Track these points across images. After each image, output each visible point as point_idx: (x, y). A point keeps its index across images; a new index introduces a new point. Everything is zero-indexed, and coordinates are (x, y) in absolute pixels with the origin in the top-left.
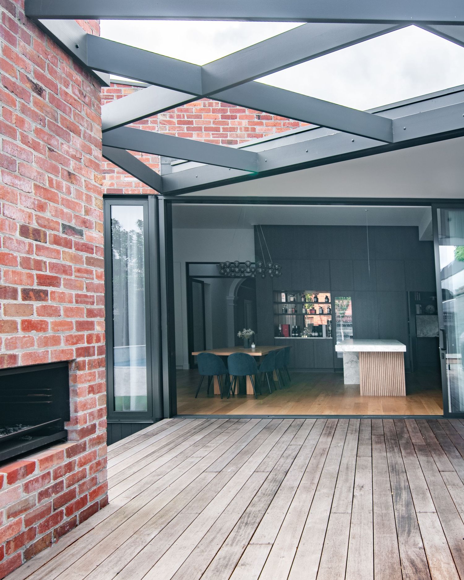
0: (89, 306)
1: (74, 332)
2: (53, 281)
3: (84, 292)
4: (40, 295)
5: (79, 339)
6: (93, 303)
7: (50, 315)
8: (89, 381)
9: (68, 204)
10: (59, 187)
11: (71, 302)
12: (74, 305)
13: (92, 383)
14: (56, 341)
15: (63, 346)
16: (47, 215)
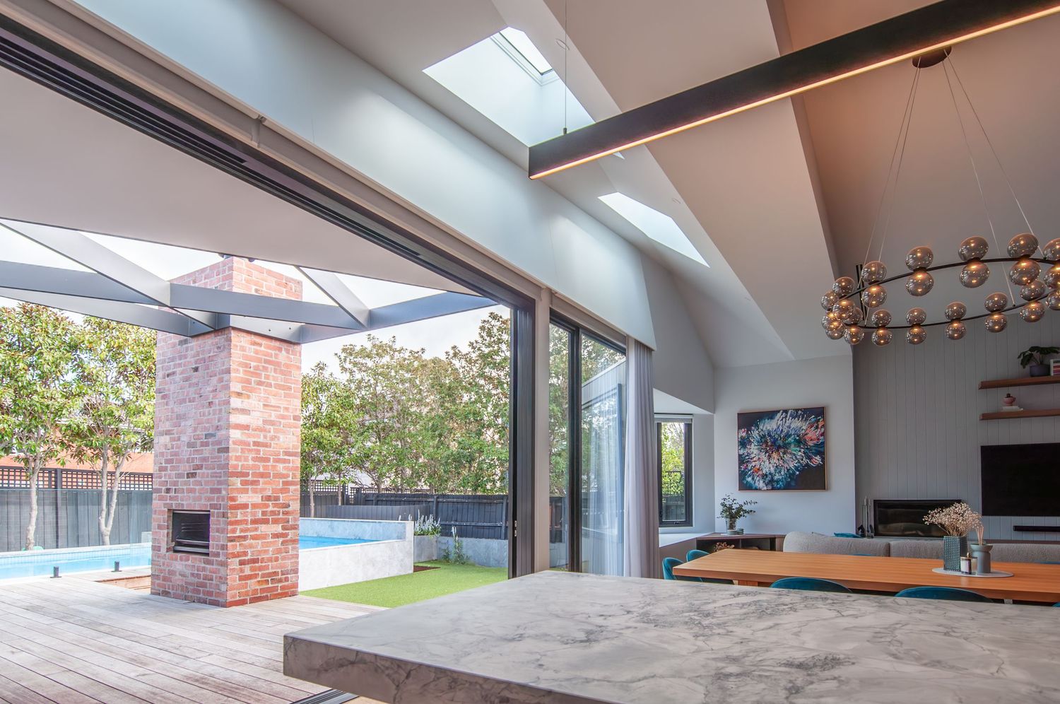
0: (218, 479)
1: (209, 495)
2: (199, 467)
3: (216, 470)
4: (193, 475)
5: (212, 499)
6: (220, 477)
7: (197, 485)
8: (216, 524)
9: (208, 421)
10: (204, 415)
11: (207, 477)
12: (210, 479)
13: (218, 527)
14: (200, 499)
15: (203, 502)
16: (198, 433)
